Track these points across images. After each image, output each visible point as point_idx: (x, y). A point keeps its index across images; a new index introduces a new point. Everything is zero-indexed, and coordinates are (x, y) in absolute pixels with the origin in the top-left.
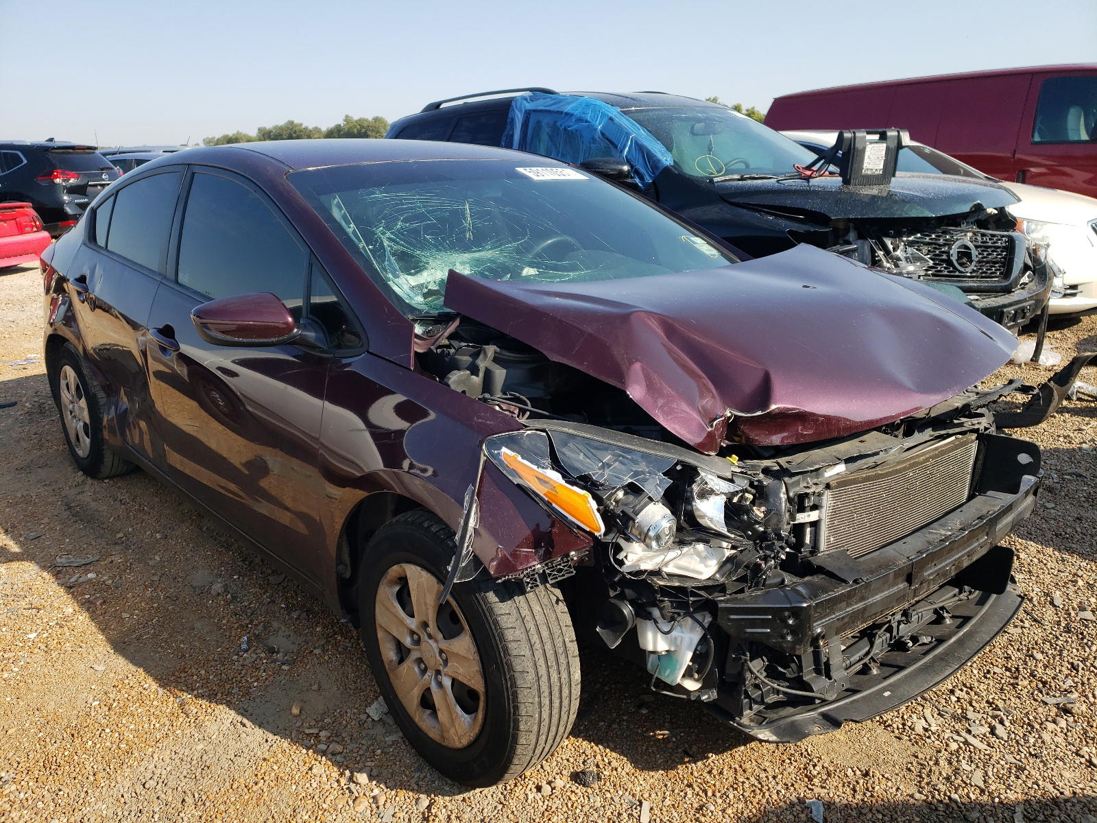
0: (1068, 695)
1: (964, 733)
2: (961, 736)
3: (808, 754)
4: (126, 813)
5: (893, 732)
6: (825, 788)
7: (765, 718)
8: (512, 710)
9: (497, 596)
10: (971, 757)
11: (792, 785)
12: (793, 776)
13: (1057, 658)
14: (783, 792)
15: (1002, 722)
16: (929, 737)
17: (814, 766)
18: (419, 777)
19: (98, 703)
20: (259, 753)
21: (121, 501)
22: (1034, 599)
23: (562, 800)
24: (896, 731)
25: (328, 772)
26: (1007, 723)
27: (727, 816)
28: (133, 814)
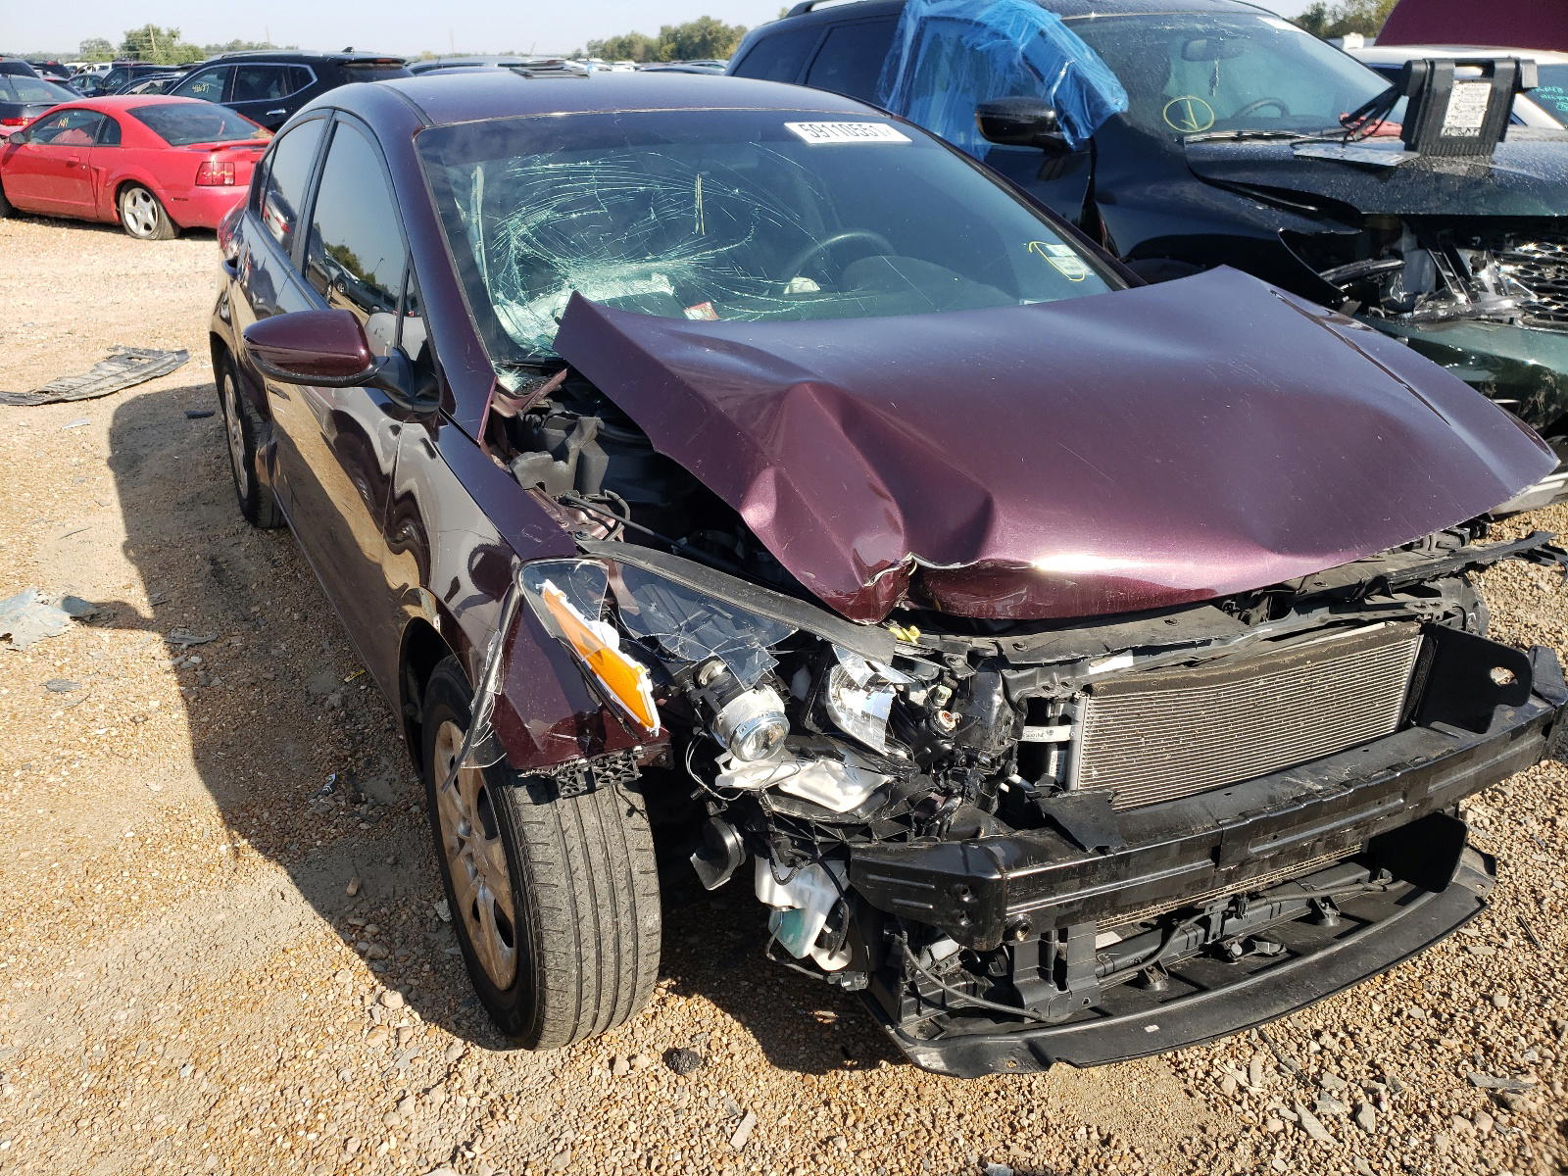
0: (1520, 1077)
1: (1301, 1109)
2: (1294, 1112)
3: (1030, 1092)
4: (102, 989)
5: (1186, 1081)
6: (1030, 1149)
7: (942, 1030)
8: (537, 959)
9: (531, 794)
10: (1295, 1150)
11: (981, 1135)
12: (991, 1120)
13: (1533, 1010)
14: (962, 1142)
15: (1377, 1102)
16: (1239, 1103)
17: (1031, 1111)
18: (465, 1014)
19: (132, 834)
20: (284, 939)
21: (275, 561)
22: (1545, 901)
23: (636, 1087)
24: (1191, 1082)
25: (356, 983)
26: (1385, 1106)
27: (860, 1162)
28: (109, 991)
